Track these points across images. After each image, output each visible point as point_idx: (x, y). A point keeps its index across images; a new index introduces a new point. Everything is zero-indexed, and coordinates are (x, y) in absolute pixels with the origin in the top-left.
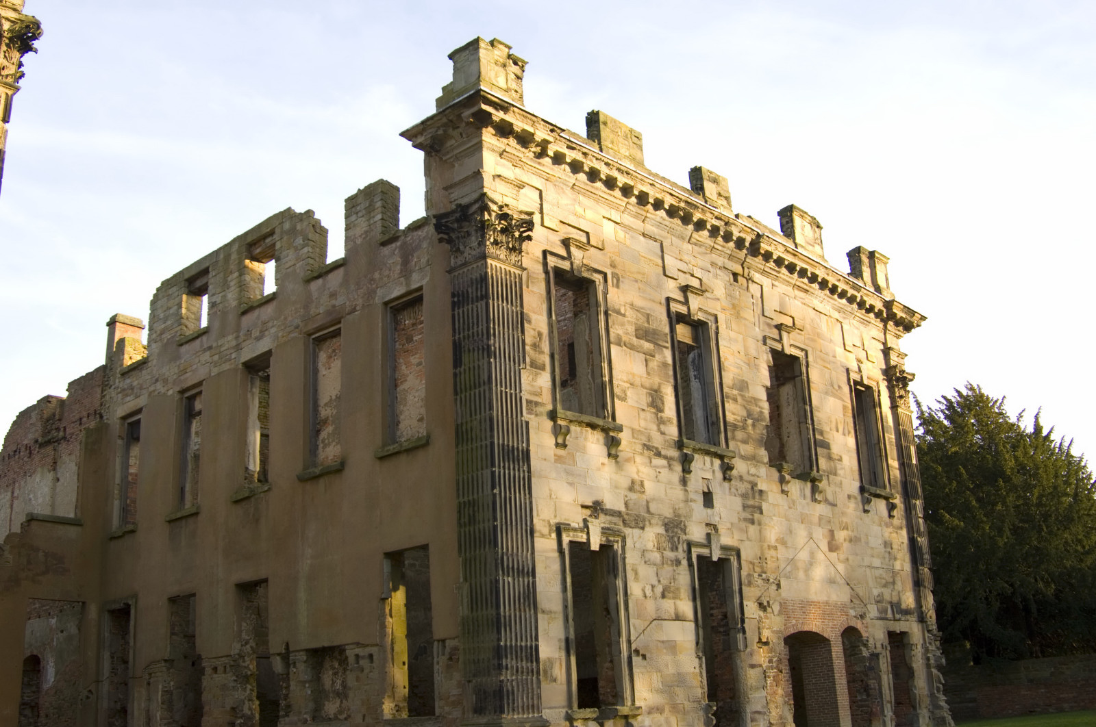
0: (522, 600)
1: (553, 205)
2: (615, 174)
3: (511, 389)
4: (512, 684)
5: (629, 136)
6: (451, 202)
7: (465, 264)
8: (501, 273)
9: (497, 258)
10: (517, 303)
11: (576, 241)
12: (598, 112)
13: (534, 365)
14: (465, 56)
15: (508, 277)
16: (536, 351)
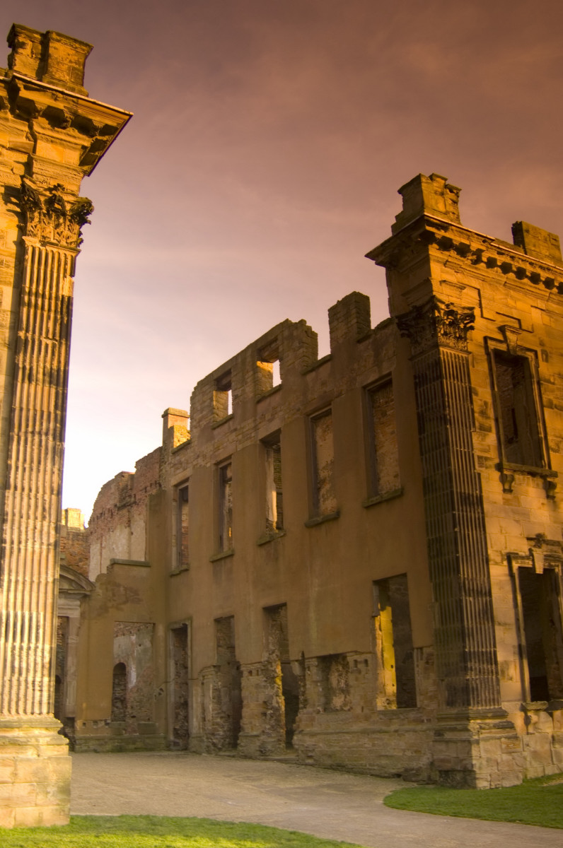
0: (481, 615)
1: (490, 300)
2: (538, 271)
3: (464, 448)
4: (476, 682)
5: (548, 239)
6: (409, 305)
7: (422, 353)
8: (451, 357)
9: (447, 346)
10: (465, 380)
11: (510, 327)
12: (521, 223)
13: (482, 428)
14: (412, 190)
15: (457, 360)
16: (483, 417)
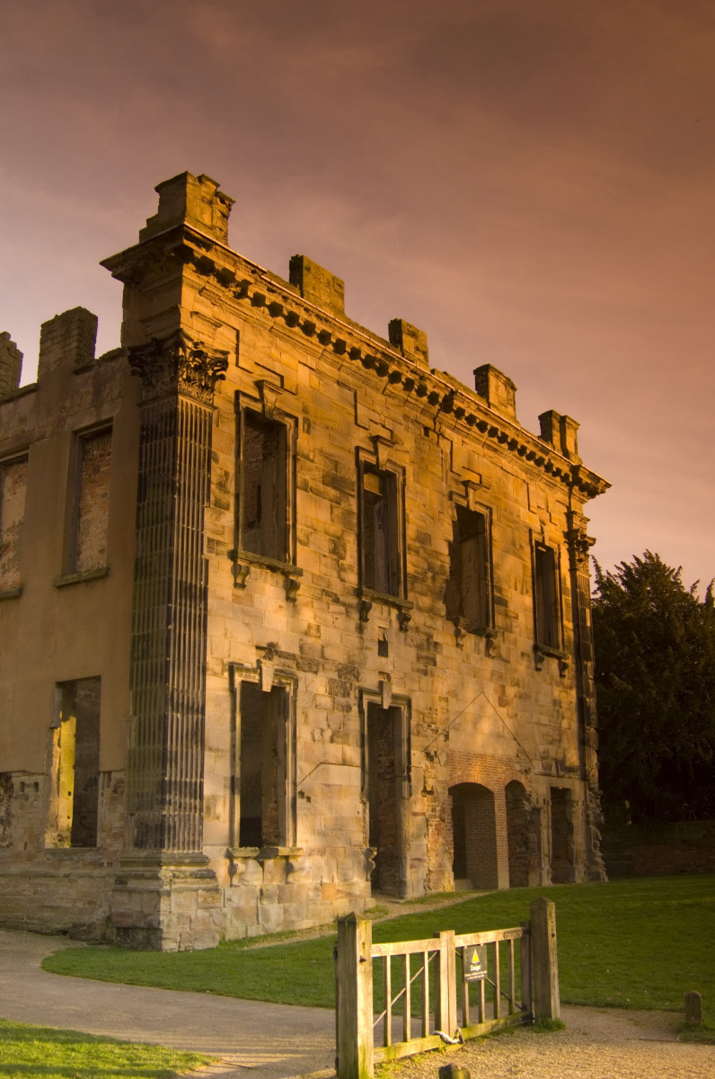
0: (189, 737)
1: (249, 346)
2: (314, 320)
3: (193, 527)
4: (174, 819)
5: (331, 284)
6: (147, 336)
7: (156, 399)
8: (187, 408)
9: (188, 395)
10: (205, 441)
11: (270, 383)
12: (302, 257)
13: (218, 504)
14: (173, 191)
15: (198, 415)
16: (221, 490)
